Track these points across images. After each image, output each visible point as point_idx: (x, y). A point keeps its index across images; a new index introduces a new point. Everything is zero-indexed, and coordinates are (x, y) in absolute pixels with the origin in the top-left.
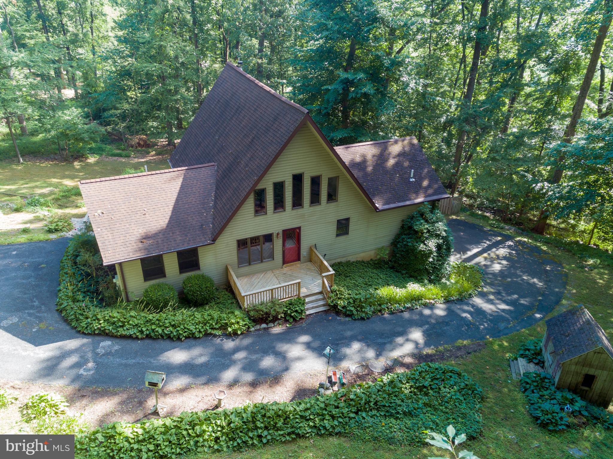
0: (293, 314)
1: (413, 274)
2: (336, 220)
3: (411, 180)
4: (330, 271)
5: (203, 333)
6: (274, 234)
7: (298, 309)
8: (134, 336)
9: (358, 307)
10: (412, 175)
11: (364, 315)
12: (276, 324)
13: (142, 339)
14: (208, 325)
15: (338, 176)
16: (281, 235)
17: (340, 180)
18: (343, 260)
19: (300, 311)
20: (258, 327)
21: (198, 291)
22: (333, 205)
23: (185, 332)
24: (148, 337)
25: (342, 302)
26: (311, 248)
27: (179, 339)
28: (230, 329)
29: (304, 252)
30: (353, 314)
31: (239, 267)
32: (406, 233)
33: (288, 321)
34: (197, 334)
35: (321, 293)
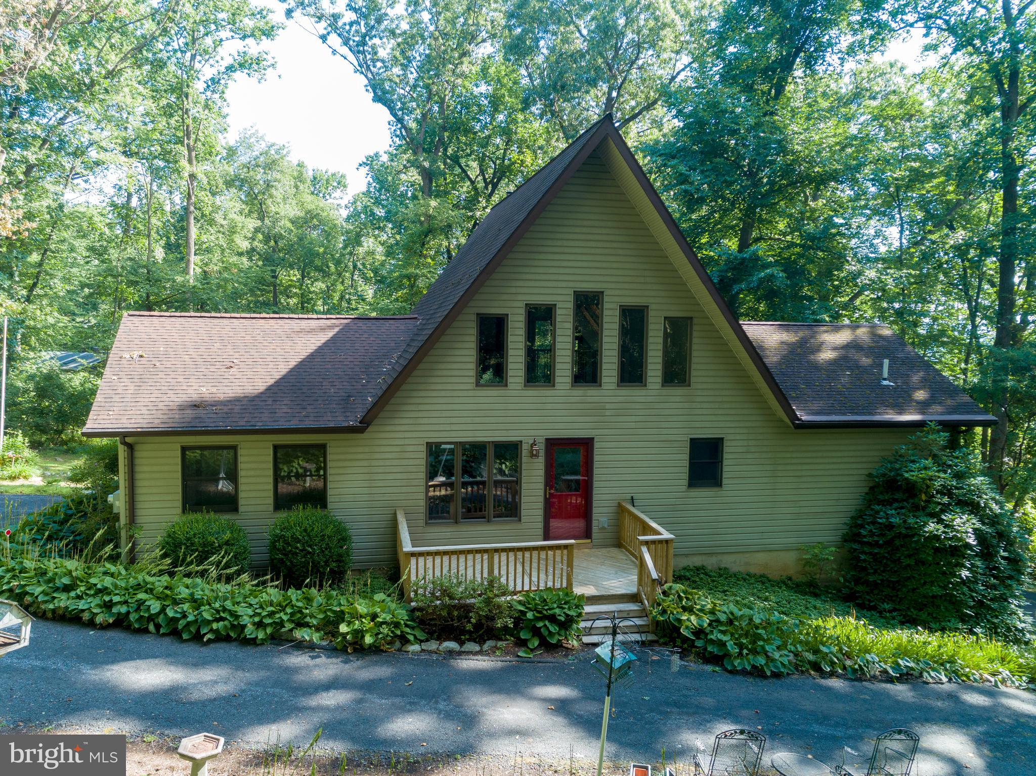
0: (540, 624)
1: (914, 613)
2: (687, 439)
3: (885, 383)
4: (659, 534)
5: (269, 630)
6: (525, 447)
7: (557, 611)
8: (86, 616)
9: (741, 636)
10: (886, 375)
11: (761, 660)
12: (486, 647)
13: (105, 627)
14: (289, 610)
15: (691, 318)
16: (541, 447)
17: (695, 328)
18: (710, 563)
19: (563, 619)
20: (433, 645)
21: (299, 541)
22: (676, 393)
23: (222, 619)
24: (121, 623)
25: (693, 618)
26: (620, 506)
27: (197, 638)
28: (343, 628)
29: (601, 514)
30: (727, 655)
31: (426, 523)
32: (881, 497)
33: (522, 643)
34: (250, 631)
35: (634, 598)
